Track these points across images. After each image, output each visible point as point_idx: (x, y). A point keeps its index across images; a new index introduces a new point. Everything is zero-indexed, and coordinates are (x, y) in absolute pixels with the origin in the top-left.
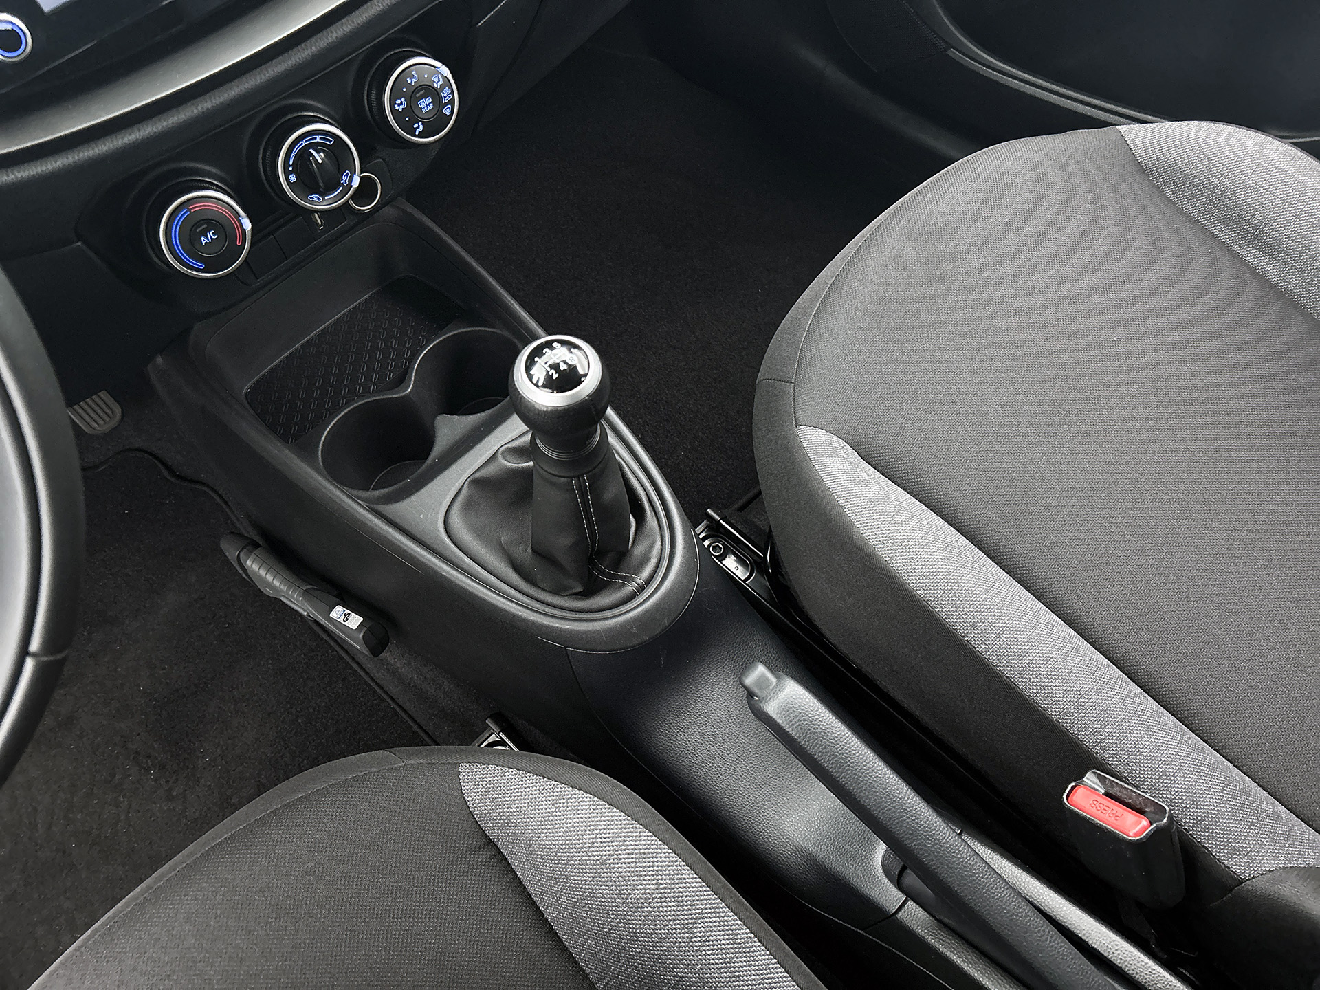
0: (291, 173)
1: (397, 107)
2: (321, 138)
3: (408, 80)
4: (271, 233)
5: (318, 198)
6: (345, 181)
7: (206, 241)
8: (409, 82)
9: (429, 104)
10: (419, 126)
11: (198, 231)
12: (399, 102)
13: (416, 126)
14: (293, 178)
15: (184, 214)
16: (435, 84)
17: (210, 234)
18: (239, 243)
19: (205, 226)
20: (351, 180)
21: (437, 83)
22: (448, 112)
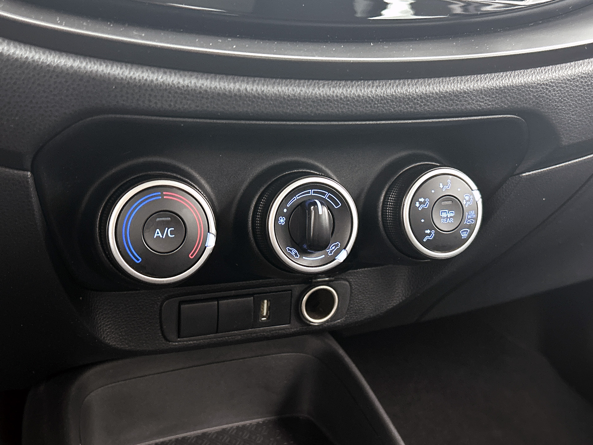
0: (283, 215)
1: (417, 204)
2: (330, 197)
3: (441, 184)
4: (218, 299)
5: (296, 253)
6: (331, 251)
7: (160, 235)
8: (441, 186)
9: (451, 217)
10: (431, 233)
11: (158, 219)
12: (422, 200)
13: (428, 232)
14: (282, 221)
15: (156, 196)
16: (464, 201)
17: (168, 231)
18: (192, 256)
19: (169, 219)
20: (338, 253)
21: (467, 201)
22: (464, 235)
